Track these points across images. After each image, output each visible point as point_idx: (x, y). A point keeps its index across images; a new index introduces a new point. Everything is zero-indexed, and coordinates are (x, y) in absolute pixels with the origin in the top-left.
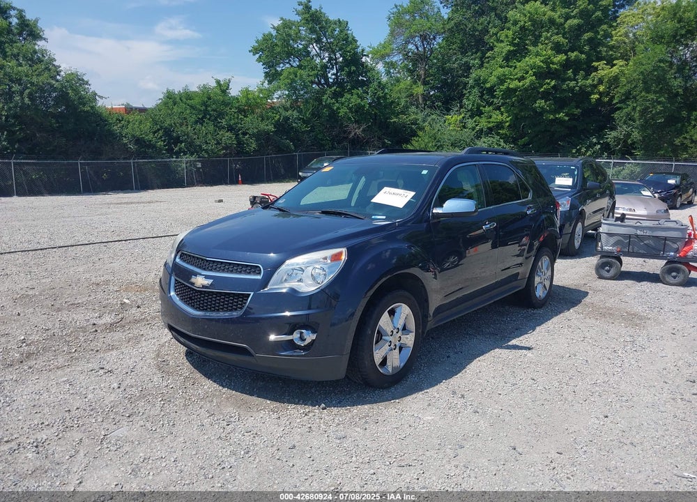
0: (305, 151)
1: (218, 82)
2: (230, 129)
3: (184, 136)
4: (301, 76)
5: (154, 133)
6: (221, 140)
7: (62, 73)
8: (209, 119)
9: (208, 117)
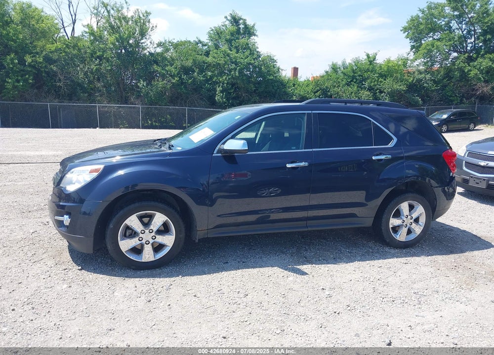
0: (433, 106)
1: (368, 56)
2: (370, 89)
3: (335, 94)
4: (437, 46)
5: (315, 93)
6: (361, 97)
7: (262, 56)
8: (355, 82)
9: (355, 80)
